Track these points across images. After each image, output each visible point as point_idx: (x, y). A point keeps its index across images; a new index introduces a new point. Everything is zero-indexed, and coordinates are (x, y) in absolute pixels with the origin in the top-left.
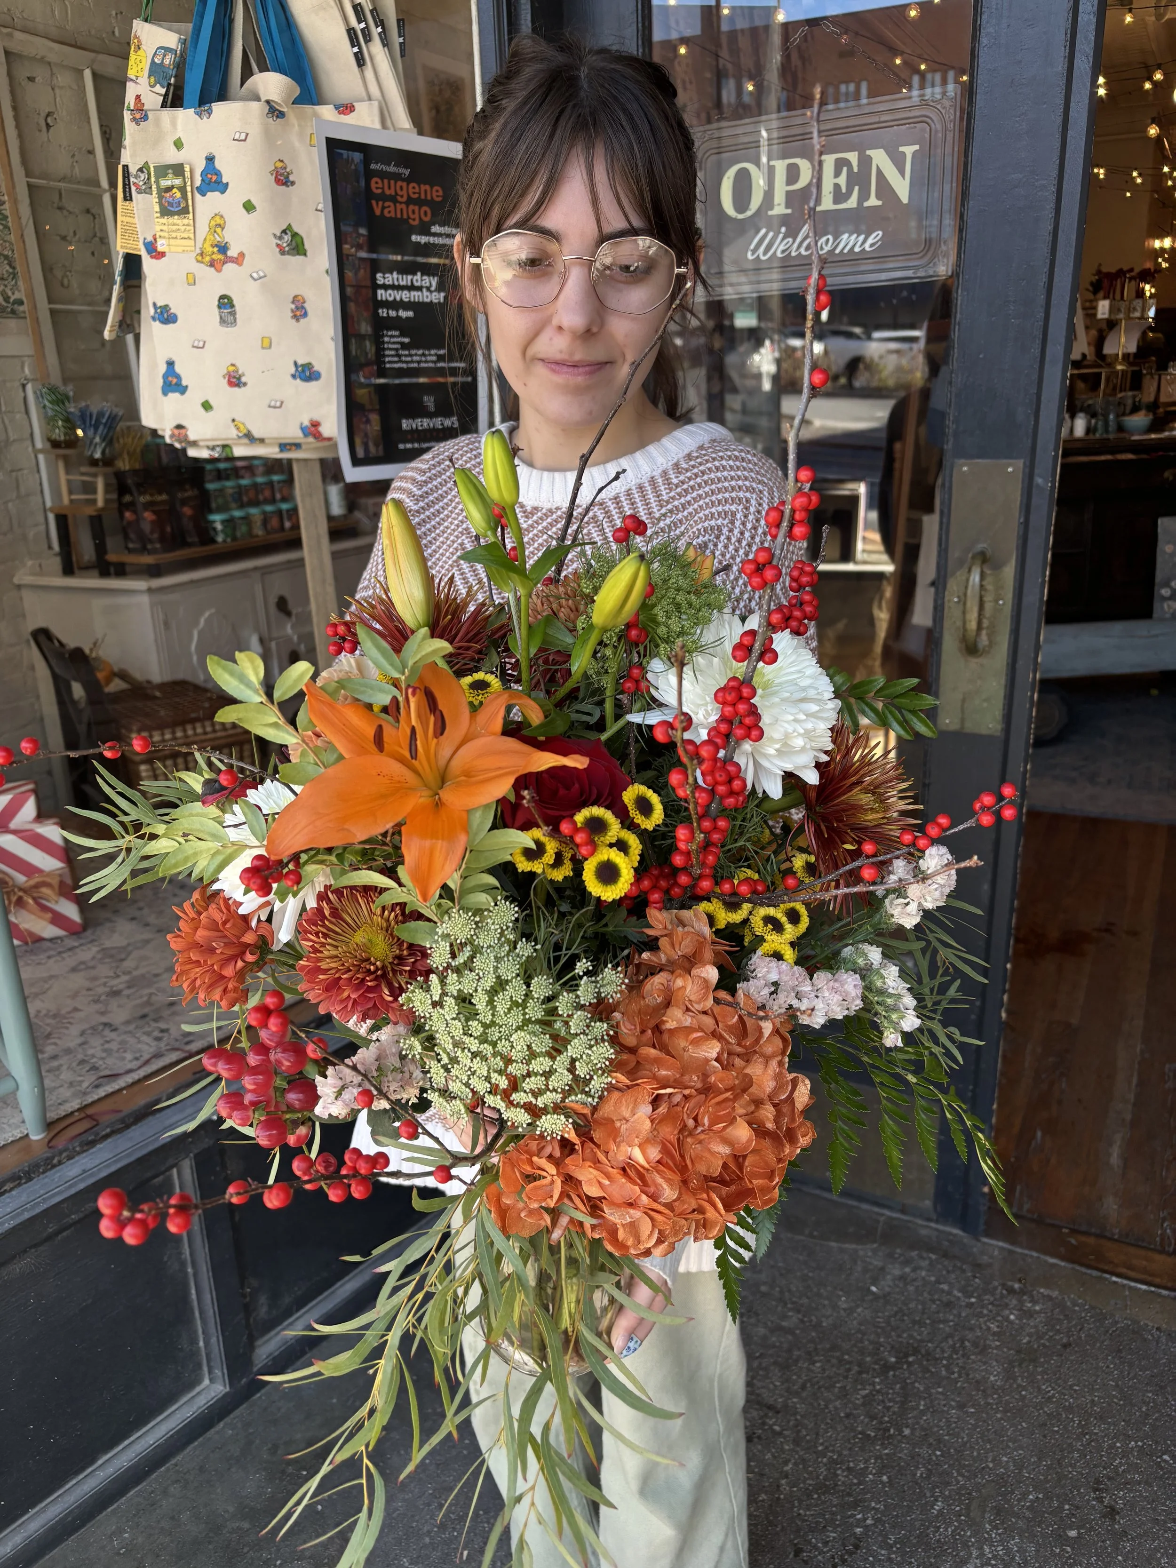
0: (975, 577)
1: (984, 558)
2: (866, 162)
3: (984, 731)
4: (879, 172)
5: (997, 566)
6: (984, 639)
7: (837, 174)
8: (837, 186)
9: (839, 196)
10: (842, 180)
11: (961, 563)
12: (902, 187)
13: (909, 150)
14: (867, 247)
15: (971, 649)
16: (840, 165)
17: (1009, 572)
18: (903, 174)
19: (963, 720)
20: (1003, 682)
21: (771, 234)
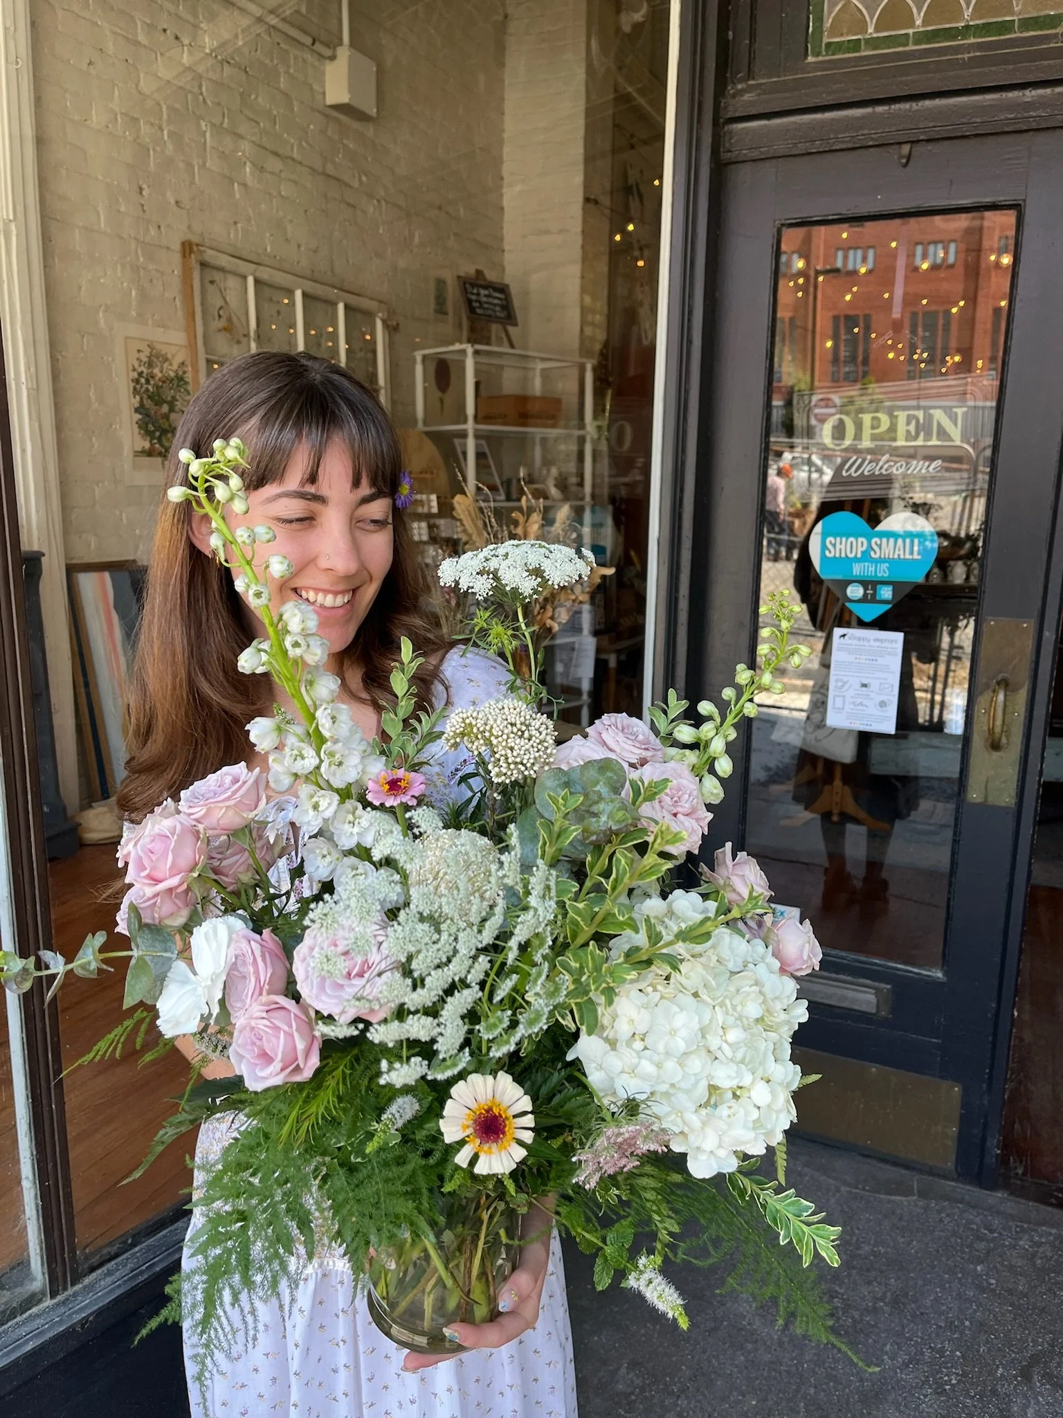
0: (1001, 697)
1: (1005, 684)
2: (929, 418)
3: (1003, 804)
4: (939, 424)
5: (1015, 690)
6: (1004, 740)
7: (908, 423)
8: (908, 432)
9: (909, 437)
10: (912, 428)
11: (987, 686)
12: (956, 433)
13: (960, 411)
14: (931, 469)
15: (995, 746)
16: (909, 419)
17: (1022, 696)
18: (956, 424)
19: (986, 797)
20: (1017, 769)
21: (859, 461)
